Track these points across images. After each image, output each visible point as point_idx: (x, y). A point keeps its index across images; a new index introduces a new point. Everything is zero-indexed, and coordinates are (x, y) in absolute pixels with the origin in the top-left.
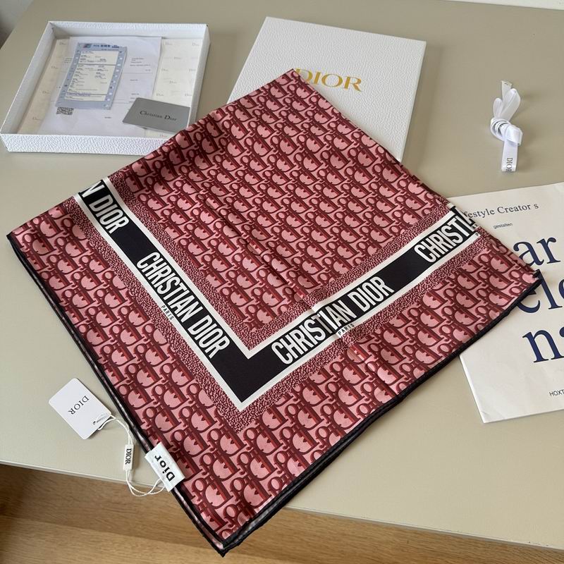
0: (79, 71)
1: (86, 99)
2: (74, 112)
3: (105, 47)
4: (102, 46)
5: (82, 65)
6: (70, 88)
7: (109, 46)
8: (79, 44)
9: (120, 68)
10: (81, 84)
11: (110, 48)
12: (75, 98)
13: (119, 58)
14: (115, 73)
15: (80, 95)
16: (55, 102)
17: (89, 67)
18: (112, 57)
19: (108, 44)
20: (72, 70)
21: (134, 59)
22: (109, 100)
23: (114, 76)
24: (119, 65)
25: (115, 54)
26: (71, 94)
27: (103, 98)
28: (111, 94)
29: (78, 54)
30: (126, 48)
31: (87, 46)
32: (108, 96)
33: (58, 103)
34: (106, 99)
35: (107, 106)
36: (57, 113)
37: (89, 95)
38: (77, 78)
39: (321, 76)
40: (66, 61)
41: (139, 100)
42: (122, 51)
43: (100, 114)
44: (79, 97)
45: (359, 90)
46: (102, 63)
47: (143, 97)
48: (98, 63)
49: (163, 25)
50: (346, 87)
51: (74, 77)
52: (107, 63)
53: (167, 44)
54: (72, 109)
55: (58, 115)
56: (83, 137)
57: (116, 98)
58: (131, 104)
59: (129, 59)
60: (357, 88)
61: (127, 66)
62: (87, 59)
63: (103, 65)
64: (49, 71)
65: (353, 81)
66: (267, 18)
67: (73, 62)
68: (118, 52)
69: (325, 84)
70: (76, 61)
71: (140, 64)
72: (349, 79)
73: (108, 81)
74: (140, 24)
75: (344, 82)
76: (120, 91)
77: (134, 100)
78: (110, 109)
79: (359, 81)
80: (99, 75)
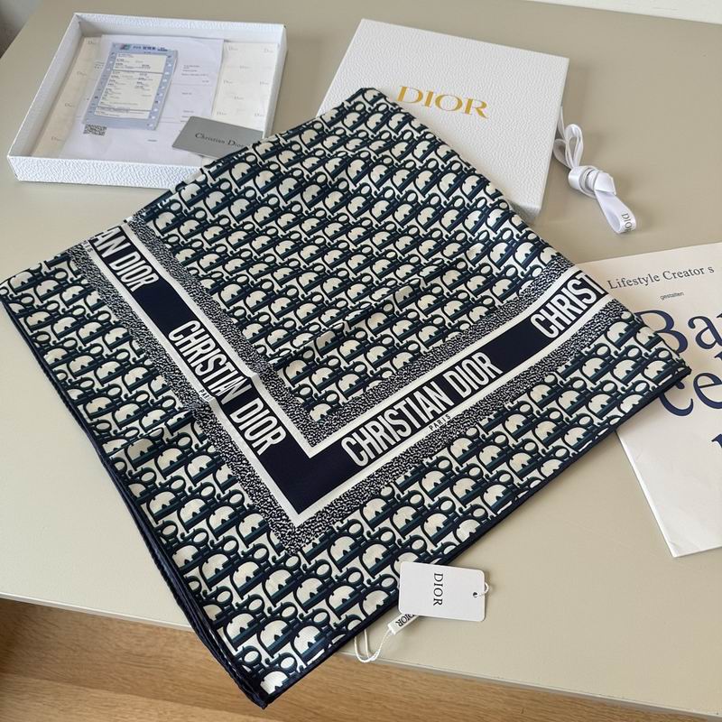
0: (115, 79)
1: (123, 115)
2: (107, 131)
3: (149, 49)
4: (145, 48)
5: (118, 71)
6: (101, 101)
7: (154, 48)
8: (114, 45)
9: (168, 77)
10: (117, 95)
11: (156, 51)
12: (109, 113)
13: (167, 64)
14: (162, 83)
15: (115, 110)
16: (82, 119)
17: (128, 74)
18: (158, 62)
19: (152, 46)
20: (105, 77)
21: (186, 67)
22: (153, 118)
23: (160, 87)
24: (167, 73)
25: (162, 59)
26: (103, 108)
27: (146, 116)
28: (156, 110)
29: (112, 57)
30: (177, 51)
31: (124, 47)
32: (152, 113)
33: (86, 119)
34: (150, 117)
35: (151, 125)
36: (85, 132)
37: (127, 110)
38: (112, 88)
39: (434, 97)
40: (96, 66)
41: (193, 119)
42: (171, 56)
43: (141, 135)
44: (116, 113)
45: (483, 116)
46: (143, 70)
47: (199, 116)
48: (140, 70)
49: (226, 23)
50: (467, 111)
51: (107, 87)
52: (149, 70)
53: (231, 48)
54: (105, 128)
55: (87, 135)
56: (121, 164)
57: (163, 115)
58: (183, 125)
59: (181, 66)
60: (481, 113)
61: (177, 75)
62: (124, 64)
63: (146, 73)
64: (74, 78)
65: (476, 104)
66: (363, 20)
67: (106, 68)
68: (165, 57)
69: (439, 107)
70: (109, 66)
71: (194, 73)
72: (470, 101)
73: (153, 92)
74: (196, 22)
75: (464, 106)
76: (168, 106)
77: (187, 119)
78: (155, 129)
79: (484, 105)
80: (140, 86)
